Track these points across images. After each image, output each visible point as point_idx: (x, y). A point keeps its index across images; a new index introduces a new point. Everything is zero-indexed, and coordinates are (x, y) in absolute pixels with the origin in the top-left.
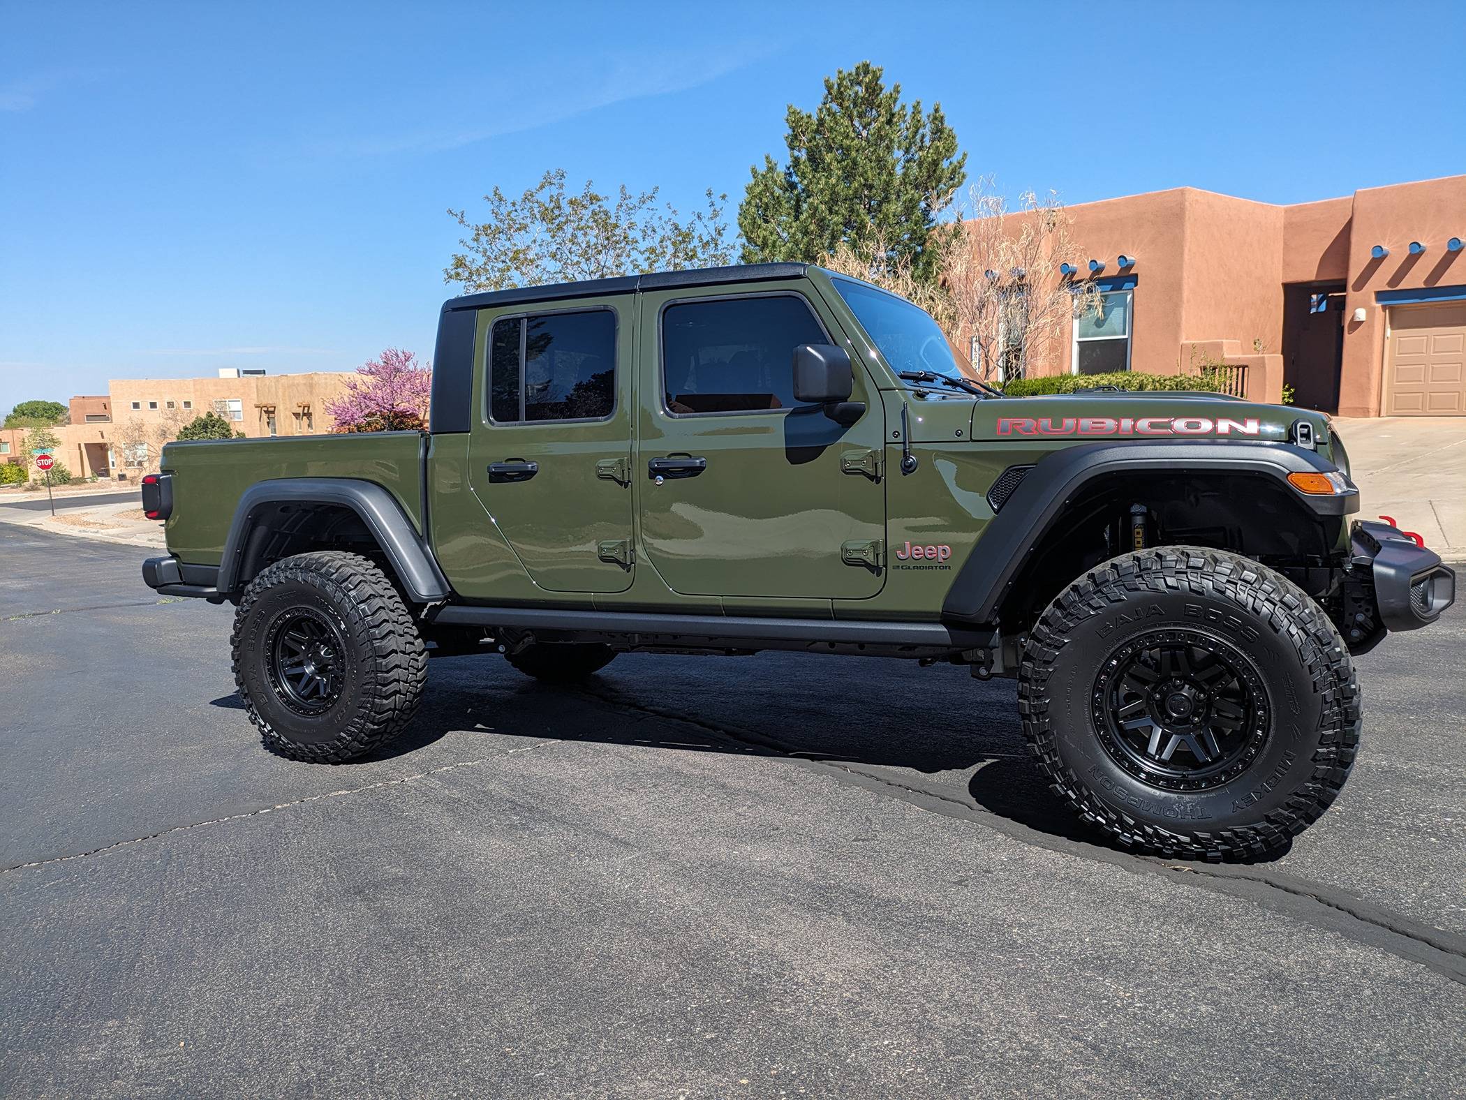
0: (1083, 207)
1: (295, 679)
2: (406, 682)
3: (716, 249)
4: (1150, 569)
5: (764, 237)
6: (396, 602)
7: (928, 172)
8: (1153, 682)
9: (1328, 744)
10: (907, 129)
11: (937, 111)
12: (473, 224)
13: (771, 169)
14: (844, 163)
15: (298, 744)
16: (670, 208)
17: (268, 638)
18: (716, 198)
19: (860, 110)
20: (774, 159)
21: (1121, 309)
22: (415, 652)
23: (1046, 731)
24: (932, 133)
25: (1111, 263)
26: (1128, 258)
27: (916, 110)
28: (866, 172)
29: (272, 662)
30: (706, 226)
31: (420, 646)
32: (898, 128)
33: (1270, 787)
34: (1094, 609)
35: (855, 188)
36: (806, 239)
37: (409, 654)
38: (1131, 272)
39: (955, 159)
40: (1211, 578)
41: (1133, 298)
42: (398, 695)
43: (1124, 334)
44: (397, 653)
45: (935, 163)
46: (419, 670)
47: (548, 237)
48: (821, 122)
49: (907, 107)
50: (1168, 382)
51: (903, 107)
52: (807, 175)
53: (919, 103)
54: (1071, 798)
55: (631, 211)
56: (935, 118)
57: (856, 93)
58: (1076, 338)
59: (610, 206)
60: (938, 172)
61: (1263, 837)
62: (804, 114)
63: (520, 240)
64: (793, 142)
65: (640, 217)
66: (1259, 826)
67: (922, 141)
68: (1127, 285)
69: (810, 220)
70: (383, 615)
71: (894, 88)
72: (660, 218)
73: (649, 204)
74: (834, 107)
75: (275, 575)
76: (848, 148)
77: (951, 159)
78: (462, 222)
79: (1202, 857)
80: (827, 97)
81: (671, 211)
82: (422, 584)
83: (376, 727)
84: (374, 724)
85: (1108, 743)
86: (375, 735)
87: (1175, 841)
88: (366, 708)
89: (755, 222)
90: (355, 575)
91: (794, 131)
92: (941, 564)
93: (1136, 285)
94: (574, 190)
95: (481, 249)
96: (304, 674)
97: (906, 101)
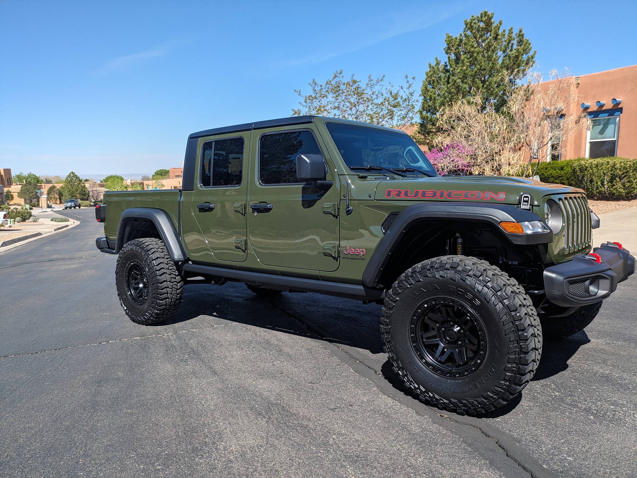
0: (594, 75)
1: (136, 289)
2: (171, 294)
3: (409, 102)
4: (434, 267)
5: (431, 96)
6: (169, 260)
7: (513, 61)
8: (440, 322)
9: (512, 362)
10: (505, 41)
11: (520, 31)
12: (304, 95)
13: (438, 64)
14: (471, 59)
15: (134, 316)
16: (390, 84)
17: (126, 272)
18: (410, 79)
19: (481, 34)
20: (439, 59)
21: (613, 125)
22: (176, 282)
23: (390, 341)
24: (518, 42)
25: (608, 102)
26: (617, 100)
27: (511, 31)
28: (481, 63)
29: (128, 282)
30: (404, 92)
31: (178, 279)
32: (501, 41)
33: (485, 381)
34: (410, 285)
35: (475, 71)
36: (450, 96)
37: (173, 282)
38: (619, 107)
39: (531, 53)
40: (460, 273)
41: (619, 120)
42: (167, 299)
43: (614, 137)
44: (167, 282)
45: (517, 57)
46: (177, 289)
47: (333, 100)
48: (461, 41)
49: (506, 31)
50: (628, 163)
51: (504, 31)
52: (452, 66)
53: (512, 28)
54: (400, 375)
55: (372, 87)
56: (519, 35)
57: (479, 26)
58: (588, 140)
59: (363, 85)
60: (518, 61)
61: (482, 406)
62: (454, 37)
63: (324, 101)
64: (448, 50)
65: (376, 89)
66: (479, 400)
67: (512, 47)
68: (617, 113)
69: (452, 87)
70: (162, 266)
71: (499, 22)
72: (386, 89)
73: (381, 83)
74: (469, 33)
75: (128, 247)
76: (473, 52)
77: (528, 54)
78: (299, 95)
79: (454, 411)
80: (465, 29)
81: (391, 85)
82: (177, 254)
83: (159, 312)
84: (158, 311)
85: (417, 349)
86: (158, 315)
87: (443, 402)
88: (154, 304)
89: (427, 89)
90: (154, 248)
91: (448, 46)
92: (361, 258)
93: (621, 113)
94: (347, 79)
95: (308, 106)
96: (139, 287)
97: (505, 27)
